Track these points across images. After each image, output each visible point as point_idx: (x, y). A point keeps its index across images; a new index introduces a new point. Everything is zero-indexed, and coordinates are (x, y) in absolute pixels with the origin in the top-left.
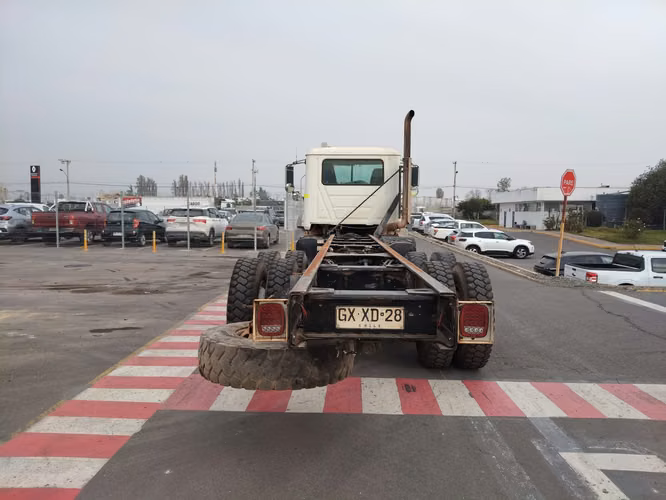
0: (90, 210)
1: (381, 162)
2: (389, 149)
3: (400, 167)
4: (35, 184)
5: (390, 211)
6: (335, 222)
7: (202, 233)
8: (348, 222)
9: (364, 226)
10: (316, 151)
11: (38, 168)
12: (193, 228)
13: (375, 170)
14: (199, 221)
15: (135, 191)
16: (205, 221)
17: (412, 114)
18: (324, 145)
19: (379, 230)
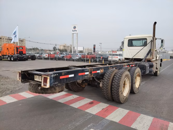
0: (93, 54)
1: (146, 39)
2: (148, 35)
3: (152, 40)
4: (94, 49)
5: (148, 54)
6: (131, 57)
7: (116, 60)
8: (135, 57)
9: (140, 59)
10: (127, 37)
11: (95, 45)
12: (114, 59)
13: (145, 42)
14: (116, 57)
15: (119, 50)
16: (117, 57)
17: (155, 23)
18: (130, 35)
19: (143, 60)
